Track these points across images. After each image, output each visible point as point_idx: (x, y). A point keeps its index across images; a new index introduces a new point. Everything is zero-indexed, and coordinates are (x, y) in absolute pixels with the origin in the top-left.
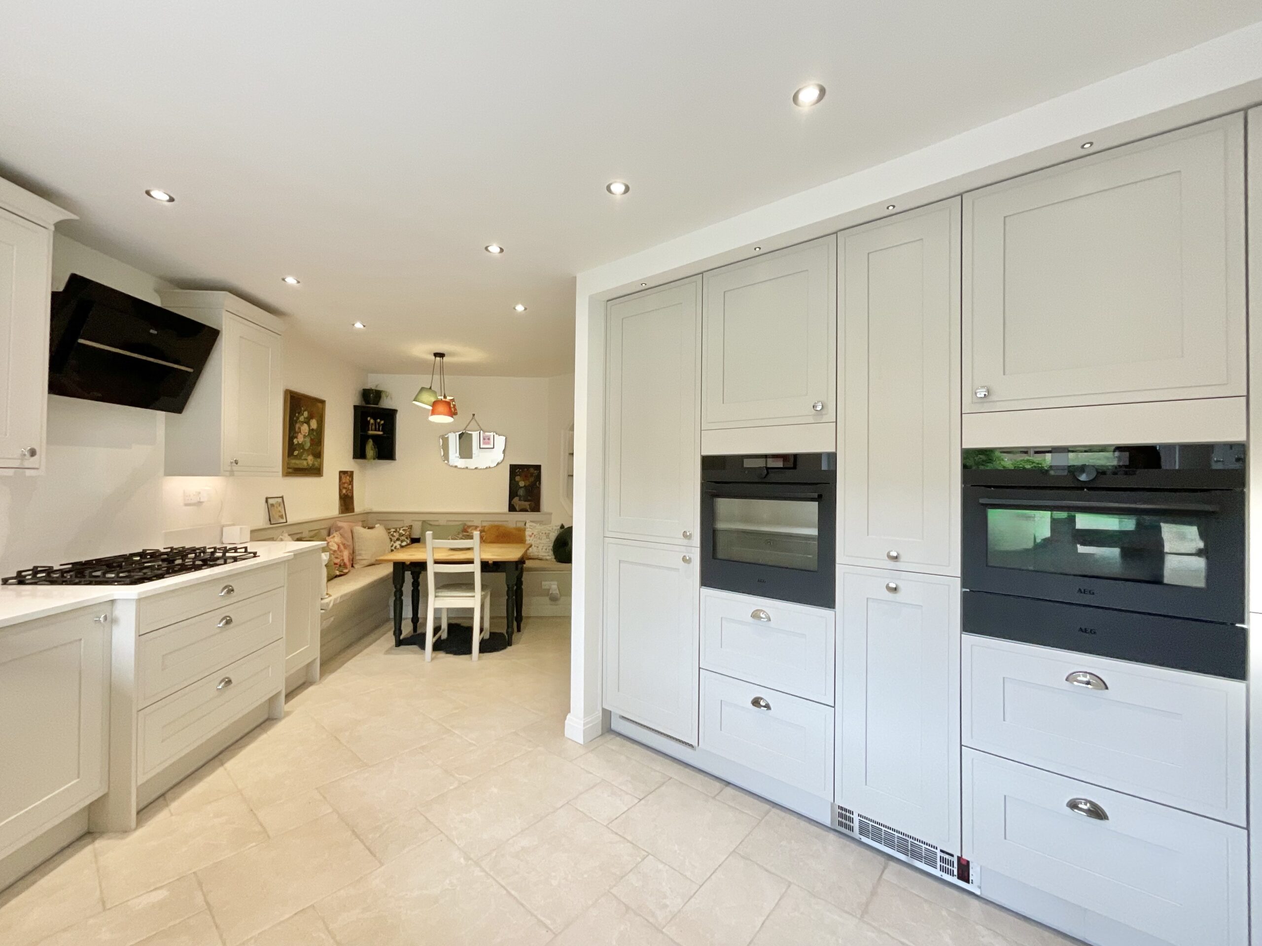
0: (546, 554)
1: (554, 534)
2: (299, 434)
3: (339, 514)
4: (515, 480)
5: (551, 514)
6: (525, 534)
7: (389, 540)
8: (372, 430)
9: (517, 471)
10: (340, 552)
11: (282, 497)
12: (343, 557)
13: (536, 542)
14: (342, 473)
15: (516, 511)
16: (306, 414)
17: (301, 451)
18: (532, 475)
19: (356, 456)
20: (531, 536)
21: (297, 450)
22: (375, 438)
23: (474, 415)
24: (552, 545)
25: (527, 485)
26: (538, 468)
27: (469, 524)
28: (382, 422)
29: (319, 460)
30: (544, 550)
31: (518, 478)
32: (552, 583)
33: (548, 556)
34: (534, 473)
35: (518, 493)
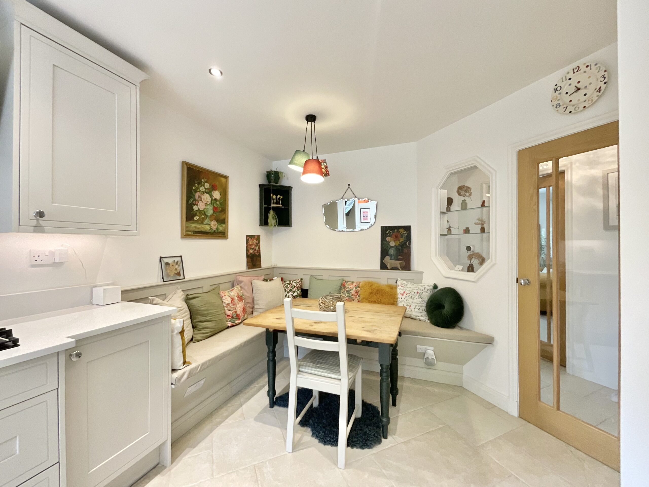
0: (419, 315)
1: (427, 294)
2: (200, 202)
3: (247, 269)
4: (386, 241)
5: (422, 273)
6: (396, 292)
7: (284, 290)
8: (274, 204)
9: (387, 232)
10: (234, 305)
11: (181, 257)
12: (235, 309)
13: (408, 301)
14: (249, 237)
15: (388, 269)
16: (207, 185)
17: (203, 216)
18: (402, 235)
19: (261, 225)
20: (403, 295)
21: (198, 216)
22: (275, 209)
23: (349, 185)
24: (425, 305)
25: (397, 245)
26: (408, 229)
27: (347, 279)
28: (282, 197)
29: (223, 225)
30: (417, 310)
31: (388, 239)
32: (428, 348)
33: (422, 316)
34: (404, 234)
35: (389, 252)
